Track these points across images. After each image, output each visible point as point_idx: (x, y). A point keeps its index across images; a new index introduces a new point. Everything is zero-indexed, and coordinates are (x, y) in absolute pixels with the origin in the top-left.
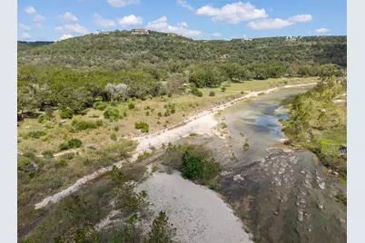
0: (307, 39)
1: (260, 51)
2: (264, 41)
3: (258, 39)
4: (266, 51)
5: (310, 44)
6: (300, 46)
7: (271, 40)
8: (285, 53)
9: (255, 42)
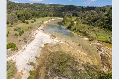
0: (51, 5)
1: (37, 8)
2: (38, 4)
3: (36, 4)
4: (39, 8)
5: (52, 6)
6: (50, 7)
7: (40, 4)
8: (46, 9)
9: (35, 5)
